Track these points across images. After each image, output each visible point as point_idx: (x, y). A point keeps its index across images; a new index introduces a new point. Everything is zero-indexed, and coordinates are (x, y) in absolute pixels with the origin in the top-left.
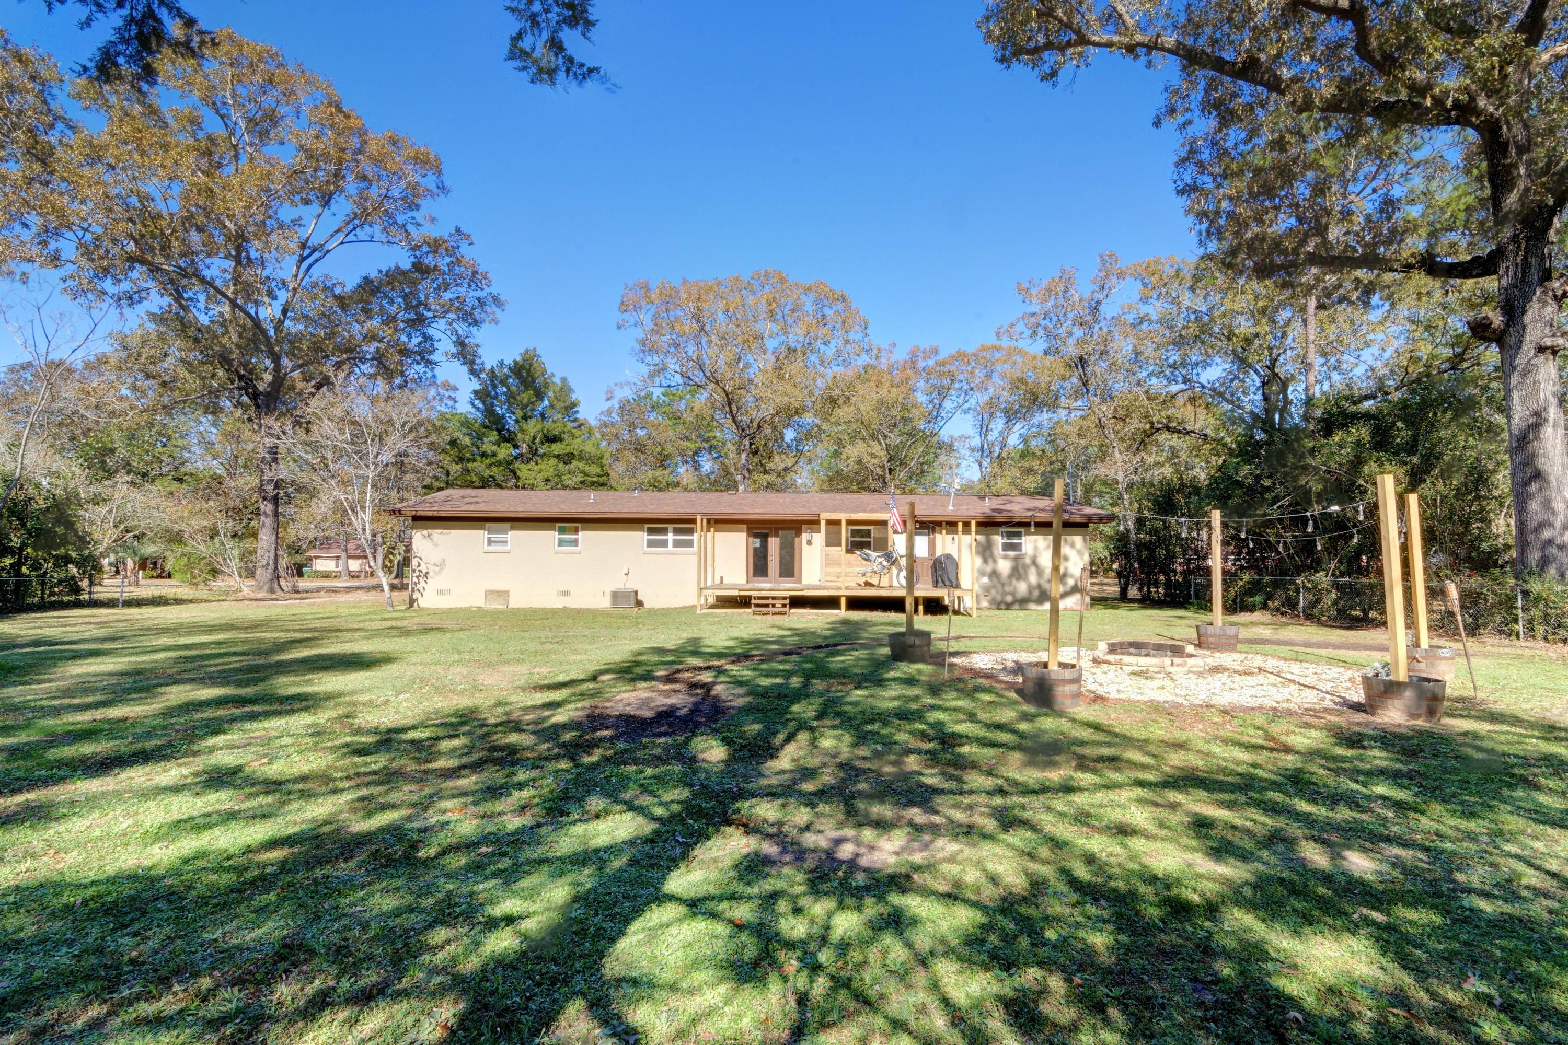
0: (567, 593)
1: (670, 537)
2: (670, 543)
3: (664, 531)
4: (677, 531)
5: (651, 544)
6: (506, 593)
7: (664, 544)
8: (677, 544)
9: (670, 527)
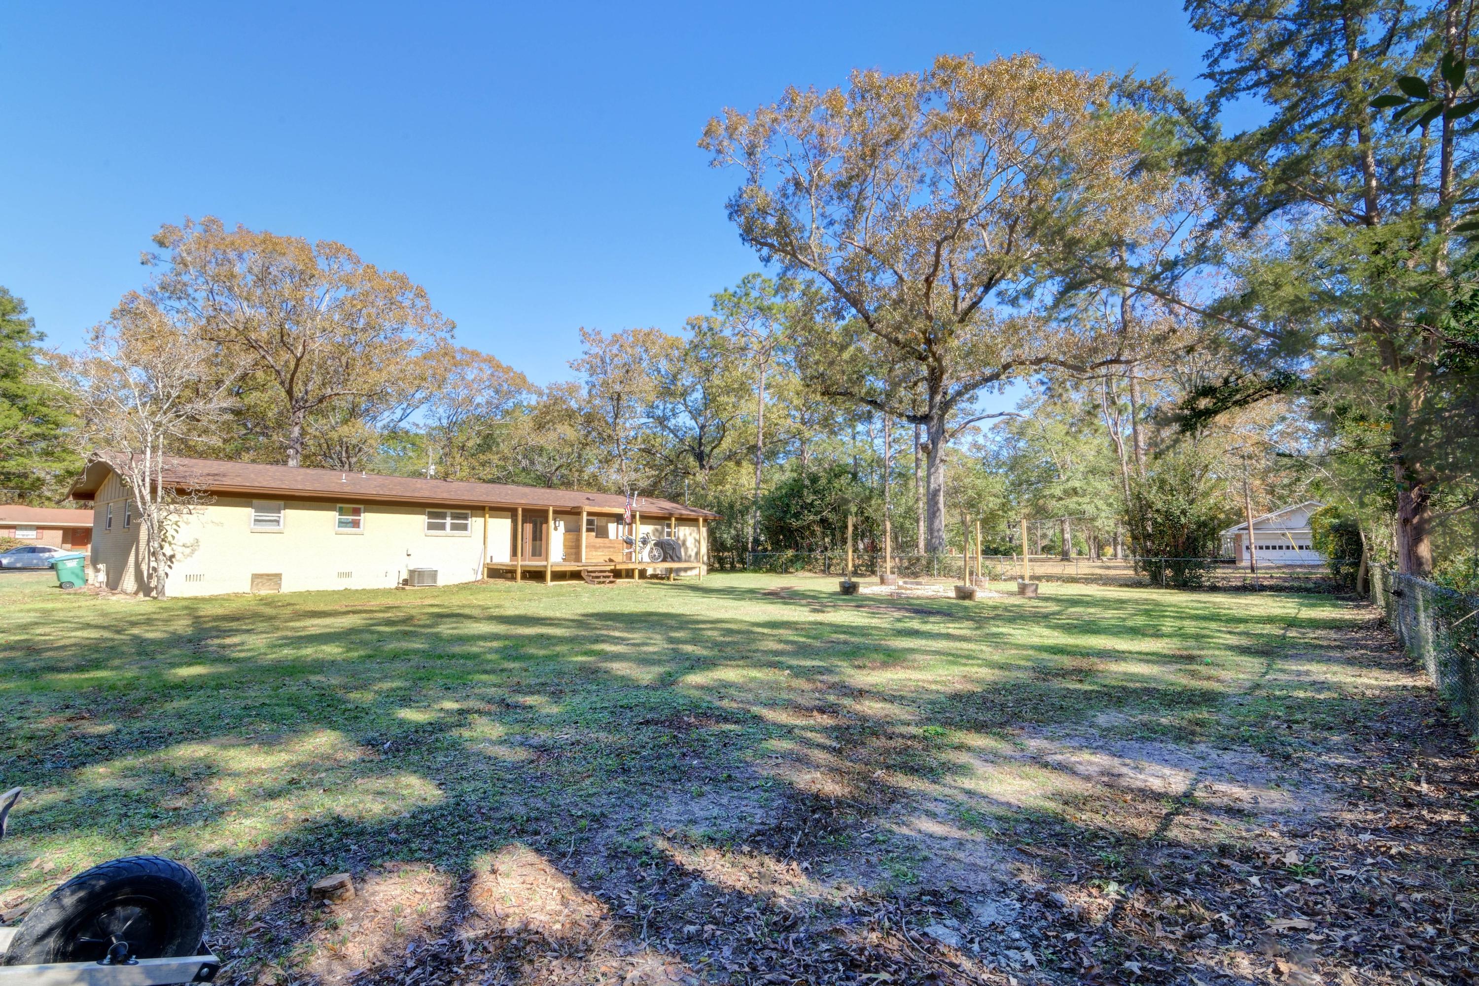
0: (348, 575)
1: (448, 521)
2: (448, 527)
3: (443, 516)
4: (454, 517)
5: (431, 527)
6: (278, 576)
7: (442, 527)
8: (454, 527)
9: (449, 511)
